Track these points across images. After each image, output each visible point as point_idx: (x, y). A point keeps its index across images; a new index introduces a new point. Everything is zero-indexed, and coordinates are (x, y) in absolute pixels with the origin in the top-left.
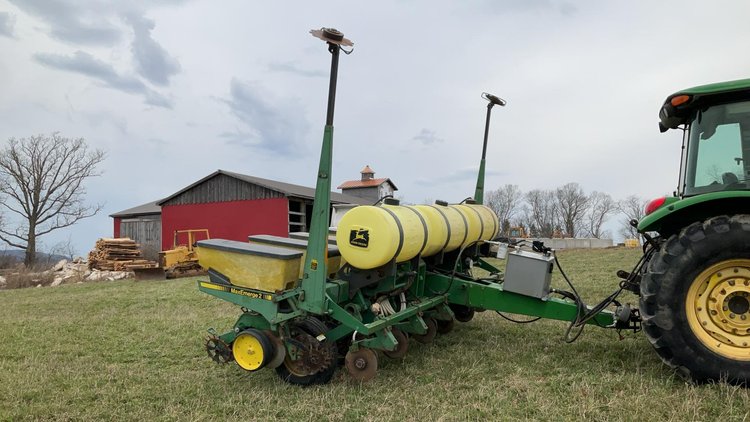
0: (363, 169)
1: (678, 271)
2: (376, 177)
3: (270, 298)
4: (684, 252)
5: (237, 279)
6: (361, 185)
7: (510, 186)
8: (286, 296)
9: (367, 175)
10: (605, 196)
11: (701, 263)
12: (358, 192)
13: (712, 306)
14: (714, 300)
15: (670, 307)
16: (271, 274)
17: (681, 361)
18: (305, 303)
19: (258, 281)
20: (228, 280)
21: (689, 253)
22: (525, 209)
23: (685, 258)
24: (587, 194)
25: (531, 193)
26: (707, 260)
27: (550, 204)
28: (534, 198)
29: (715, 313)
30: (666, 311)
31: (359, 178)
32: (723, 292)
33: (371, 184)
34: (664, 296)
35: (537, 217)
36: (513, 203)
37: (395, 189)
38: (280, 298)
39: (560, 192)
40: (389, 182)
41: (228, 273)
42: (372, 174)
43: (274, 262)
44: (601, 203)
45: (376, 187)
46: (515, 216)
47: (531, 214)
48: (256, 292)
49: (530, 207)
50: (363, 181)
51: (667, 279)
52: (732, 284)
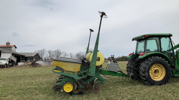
0: (7, 42)
1: (149, 66)
2: (10, 44)
3: (76, 73)
4: (150, 63)
5: (66, 69)
6: (6, 46)
7: (44, 49)
8: (81, 73)
9: (8, 44)
10: (65, 53)
11: (152, 64)
12: (5, 48)
13: (152, 72)
14: (152, 71)
15: (147, 72)
16: (77, 67)
17: (149, 82)
18: (90, 74)
19: (73, 69)
20: (63, 69)
21: (151, 63)
22: (47, 55)
23: (150, 64)
24: (62, 52)
25: (49, 51)
26: (153, 64)
27: (53, 54)
28: (50, 52)
29: (152, 73)
30: (147, 73)
31: (6, 44)
32: (154, 69)
33: (9, 46)
34: (147, 70)
35: (50, 57)
36: (44, 53)
37: (16, 48)
38: (79, 73)
39: (56, 51)
40: (15, 46)
41: (63, 67)
42: (10, 43)
43: (78, 64)
44: (64, 54)
45: (11, 47)
46: (44, 56)
47: (48, 56)
48: (72, 72)
49: (48, 54)
50: (6, 45)
51: (147, 67)
52: (155, 68)
